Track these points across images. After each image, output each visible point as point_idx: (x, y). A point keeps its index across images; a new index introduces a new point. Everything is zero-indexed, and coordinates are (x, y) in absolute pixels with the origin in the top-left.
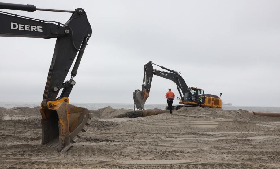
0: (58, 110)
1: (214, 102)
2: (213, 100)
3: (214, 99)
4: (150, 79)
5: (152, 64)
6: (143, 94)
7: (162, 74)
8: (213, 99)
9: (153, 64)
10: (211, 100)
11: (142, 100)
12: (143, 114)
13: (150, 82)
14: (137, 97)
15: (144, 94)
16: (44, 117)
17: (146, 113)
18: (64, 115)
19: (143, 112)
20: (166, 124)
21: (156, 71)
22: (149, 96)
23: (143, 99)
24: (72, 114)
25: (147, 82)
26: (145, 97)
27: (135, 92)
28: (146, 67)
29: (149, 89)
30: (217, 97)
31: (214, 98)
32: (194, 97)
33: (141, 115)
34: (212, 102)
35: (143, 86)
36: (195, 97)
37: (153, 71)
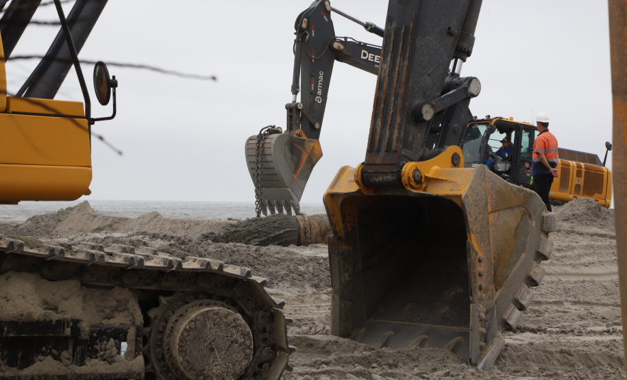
0: (466, 196)
1: (581, 181)
2: (579, 174)
3: (583, 170)
4: (321, 77)
5: (329, 13)
6: (299, 147)
7: (370, 56)
8: (579, 167)
9: (332, 13)
10: (573, 172)
11: (295, 171)
12: (302, 234)
13: (320, 92)
14: (269, 158)
15: (303, 146)
16: (338, 230)
17: (316, 231)
18: (481, 216)
19: (302, 224)
20: (569, 269)
21: (345, 42)
22: (321, 155)
23: (296, 168)
24: (499, 215)
25: (309, 95)
26: (305, 157)
27: (261, 138)
28: (304, 25)
29: (317, 126)
30: (593, 158)
31: (582, 164)
32: (505, 160)
33: (296, 237)
34: (575, 180)
35: (291, 109)
36: (509, 160)
37: (336, 45)
